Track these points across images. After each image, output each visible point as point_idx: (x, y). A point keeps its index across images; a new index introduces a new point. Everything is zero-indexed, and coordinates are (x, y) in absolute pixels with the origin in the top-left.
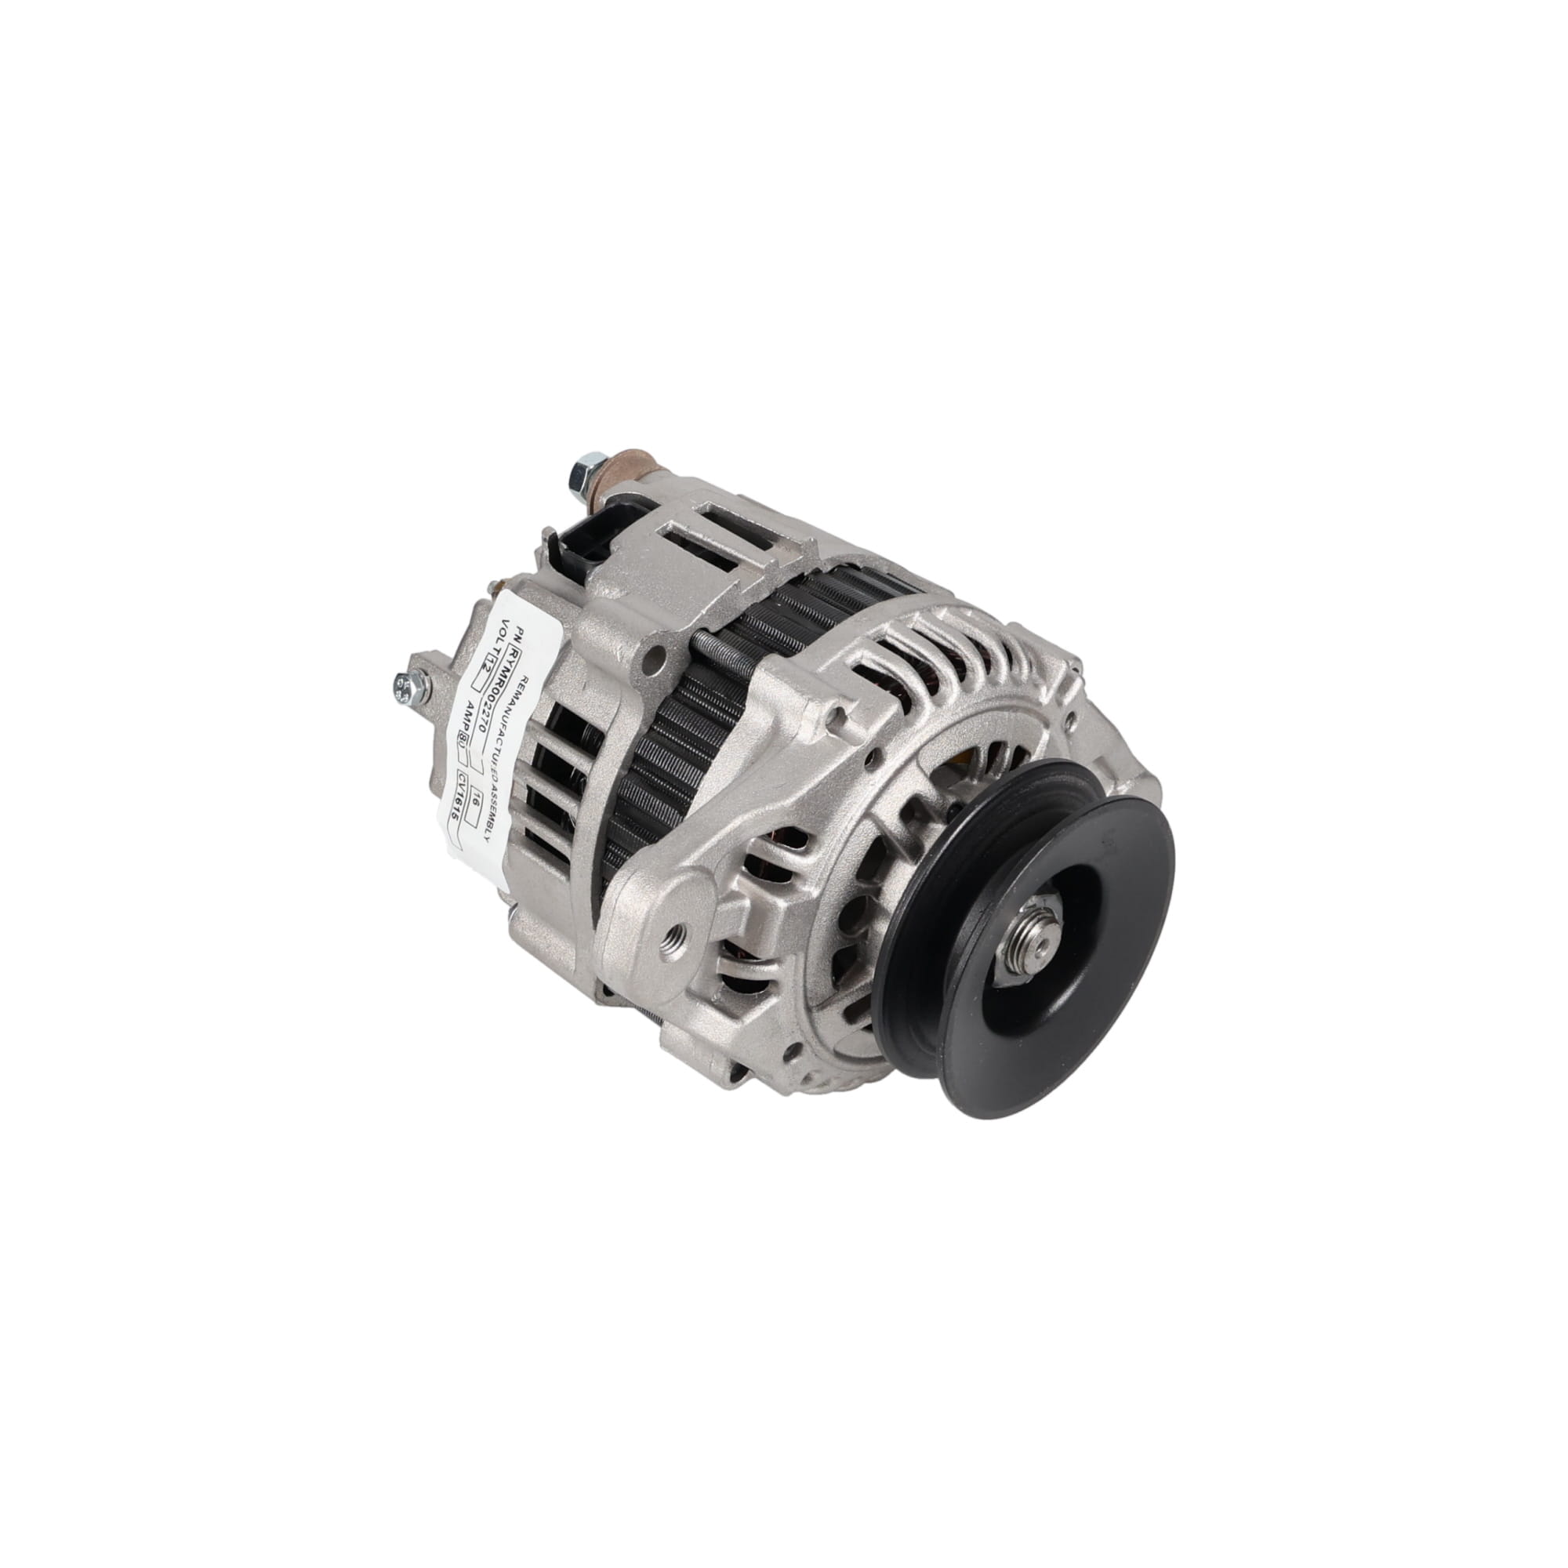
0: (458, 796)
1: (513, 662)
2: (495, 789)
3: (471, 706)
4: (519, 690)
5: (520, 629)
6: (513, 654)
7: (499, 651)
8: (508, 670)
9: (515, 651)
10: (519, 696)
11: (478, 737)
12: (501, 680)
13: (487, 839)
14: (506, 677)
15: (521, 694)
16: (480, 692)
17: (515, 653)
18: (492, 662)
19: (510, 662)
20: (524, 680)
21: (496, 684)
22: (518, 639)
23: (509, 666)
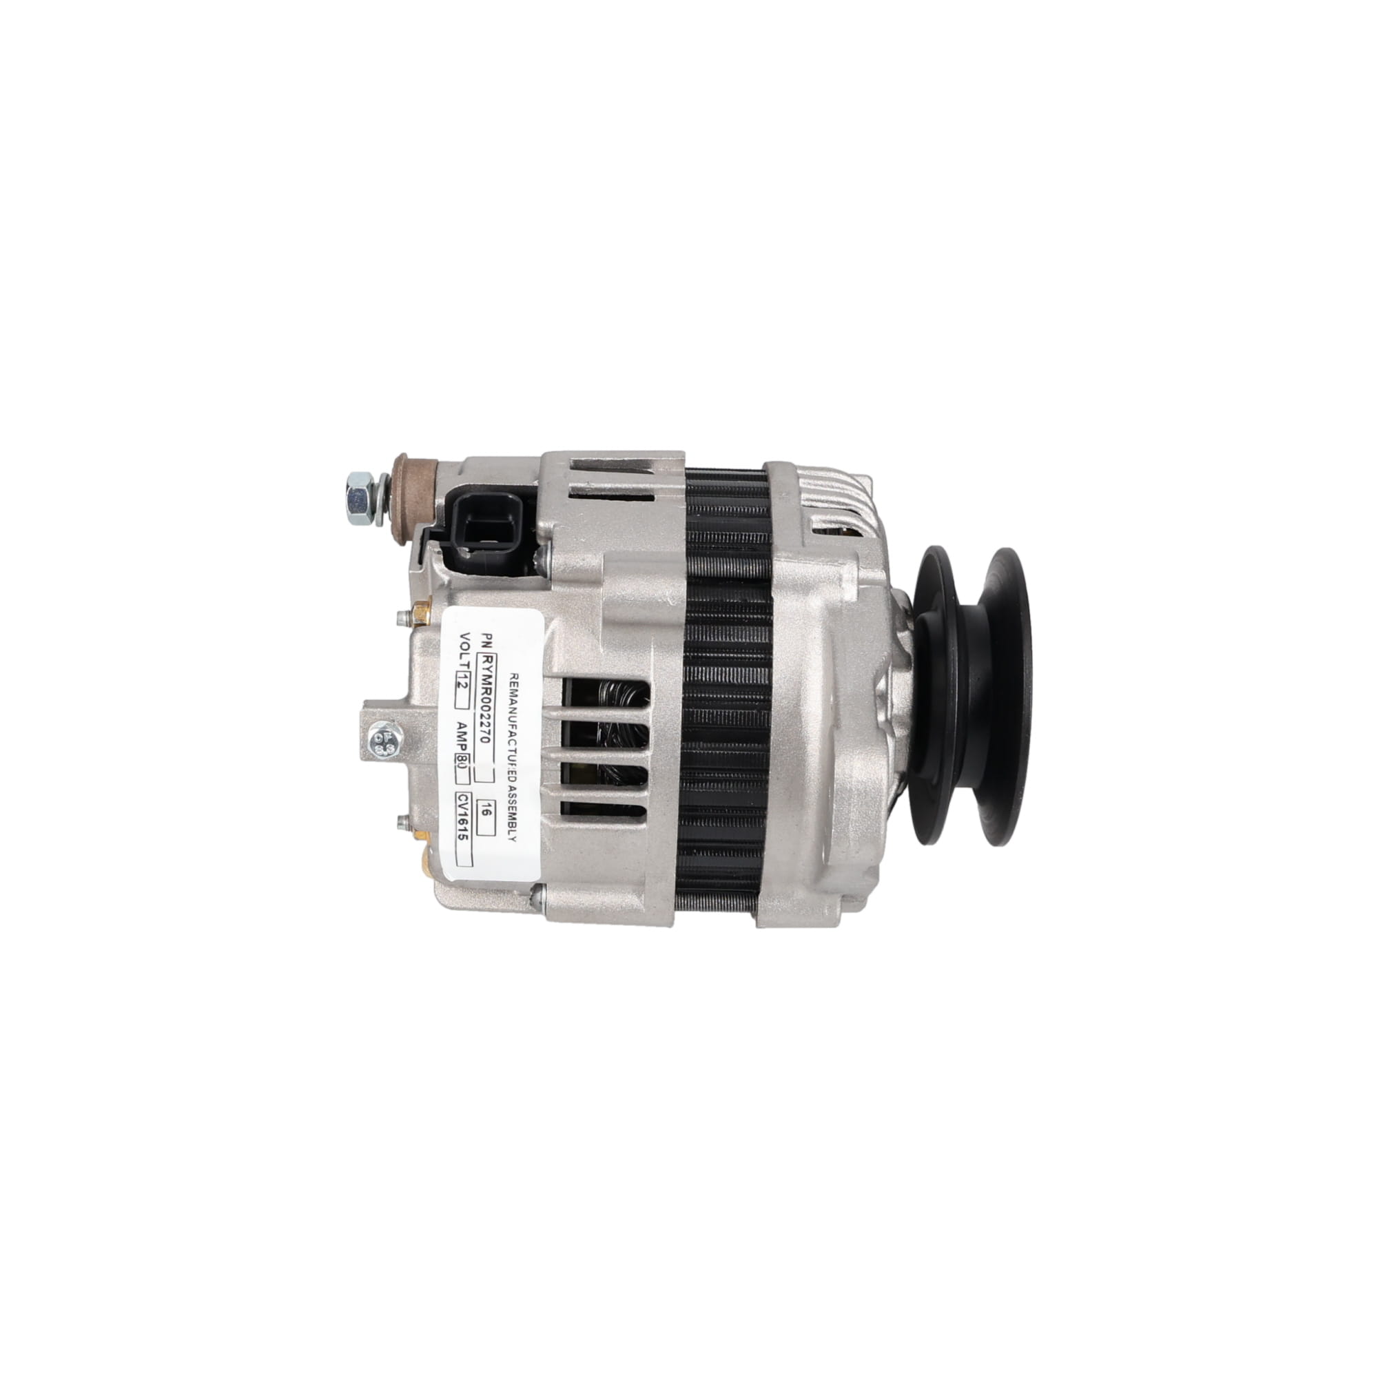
0: (459, 818)
1: (491, 667)
2: (512, 788)
3: (461, 725)
4: (513, 688)
5: (487, 635)
6: (487, 660)
7: (468, 665)
8: (490, 677)
9: (488, 657)
10: (516, 693)
11: (483, 751)
12: (487, 689)
13: (513, 839)
14: (490, 683)
15: (517, 690)
16: (469, 709)
17: (489, 659)
18: (466, 677)
19: (488, 669)
20: (514, 677)
21: (483, 694)
22: (487, 645)
23: (488, 673)
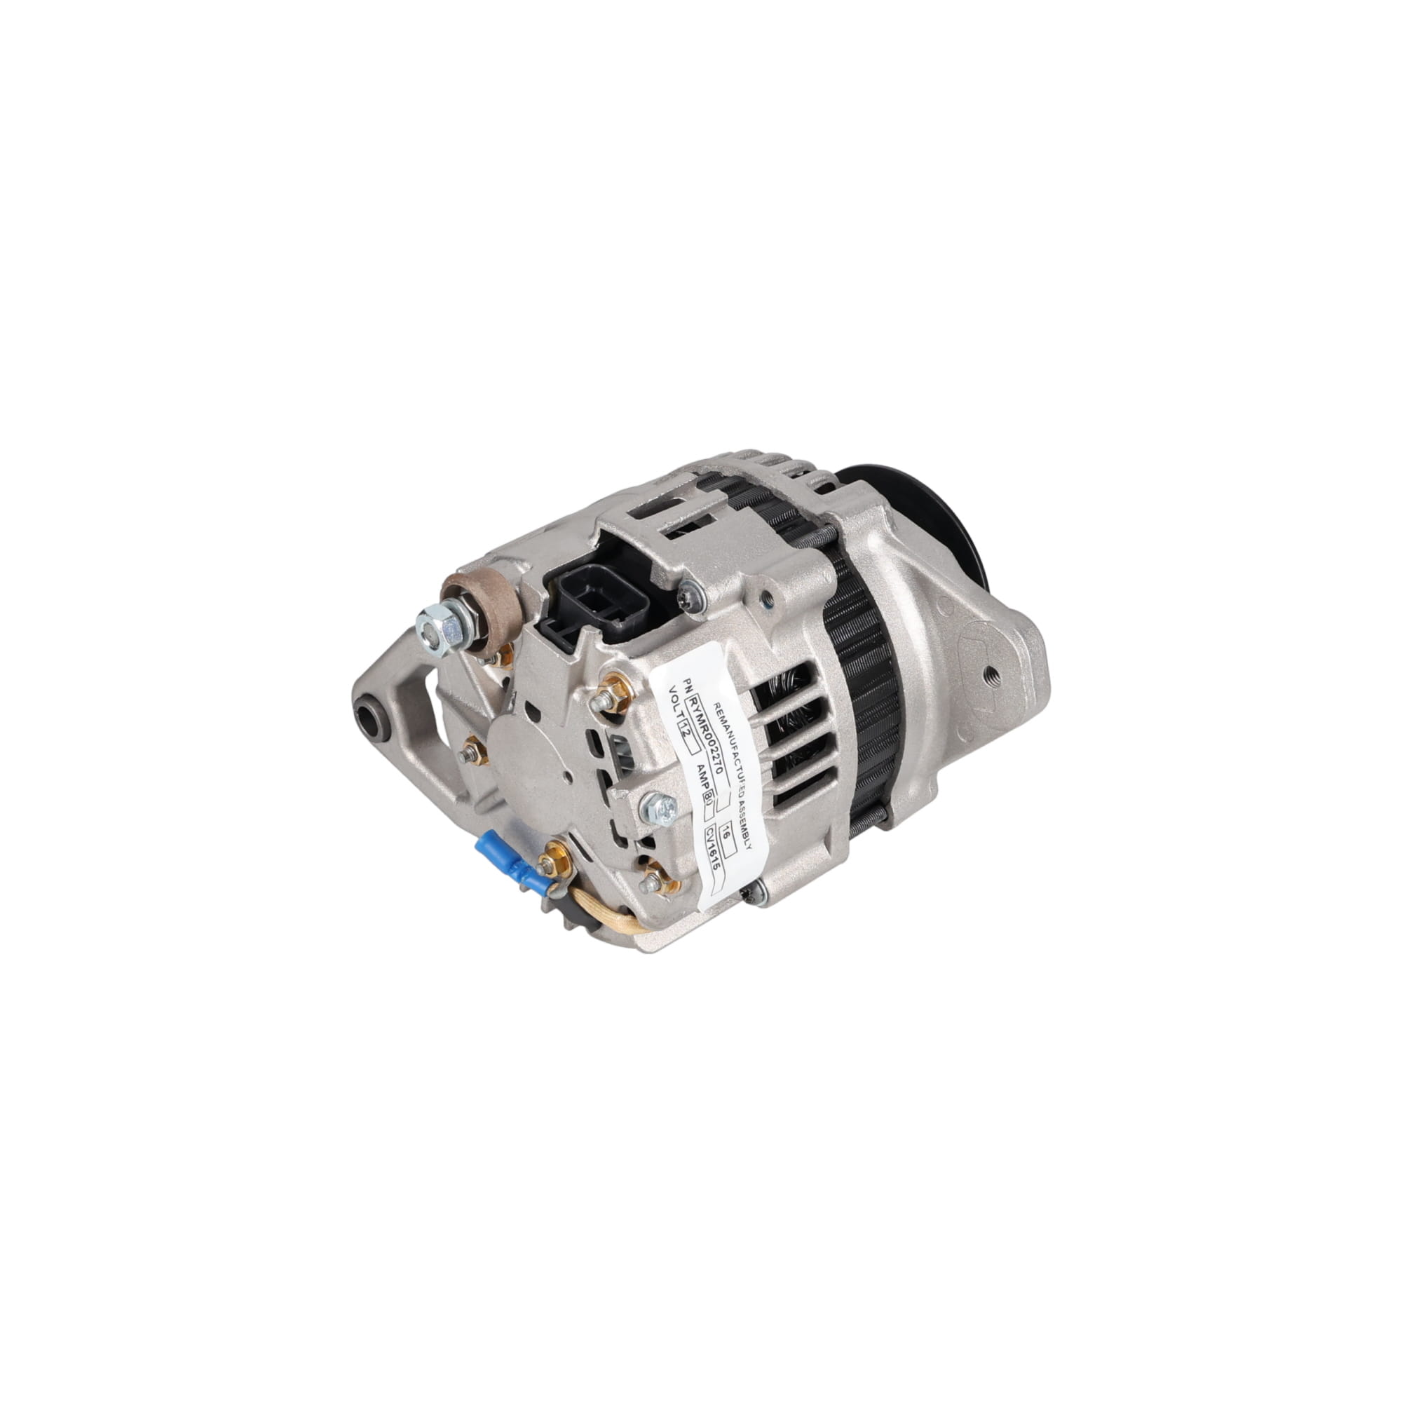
0: (710, 851)
1: (698, 706)
2: (742, 803)
3: (701, 767)
4: (721, 716)
5: (686, 681)
6: (694, 703)
7: (682, 714)
8: (701, 715)
9: (692, 700)
10: (725, 719)
11: (720, 779)
12: (703, 727)
13: (749, 848)
14: (704, 721)
15: (724, 717)
16: (701, 750)
17: (694, 701)
18: (686, 725)
19: (697, 710)
20: (717, 707)
21: (703, 733)
22: (689, 689)
23: (699, 713)
